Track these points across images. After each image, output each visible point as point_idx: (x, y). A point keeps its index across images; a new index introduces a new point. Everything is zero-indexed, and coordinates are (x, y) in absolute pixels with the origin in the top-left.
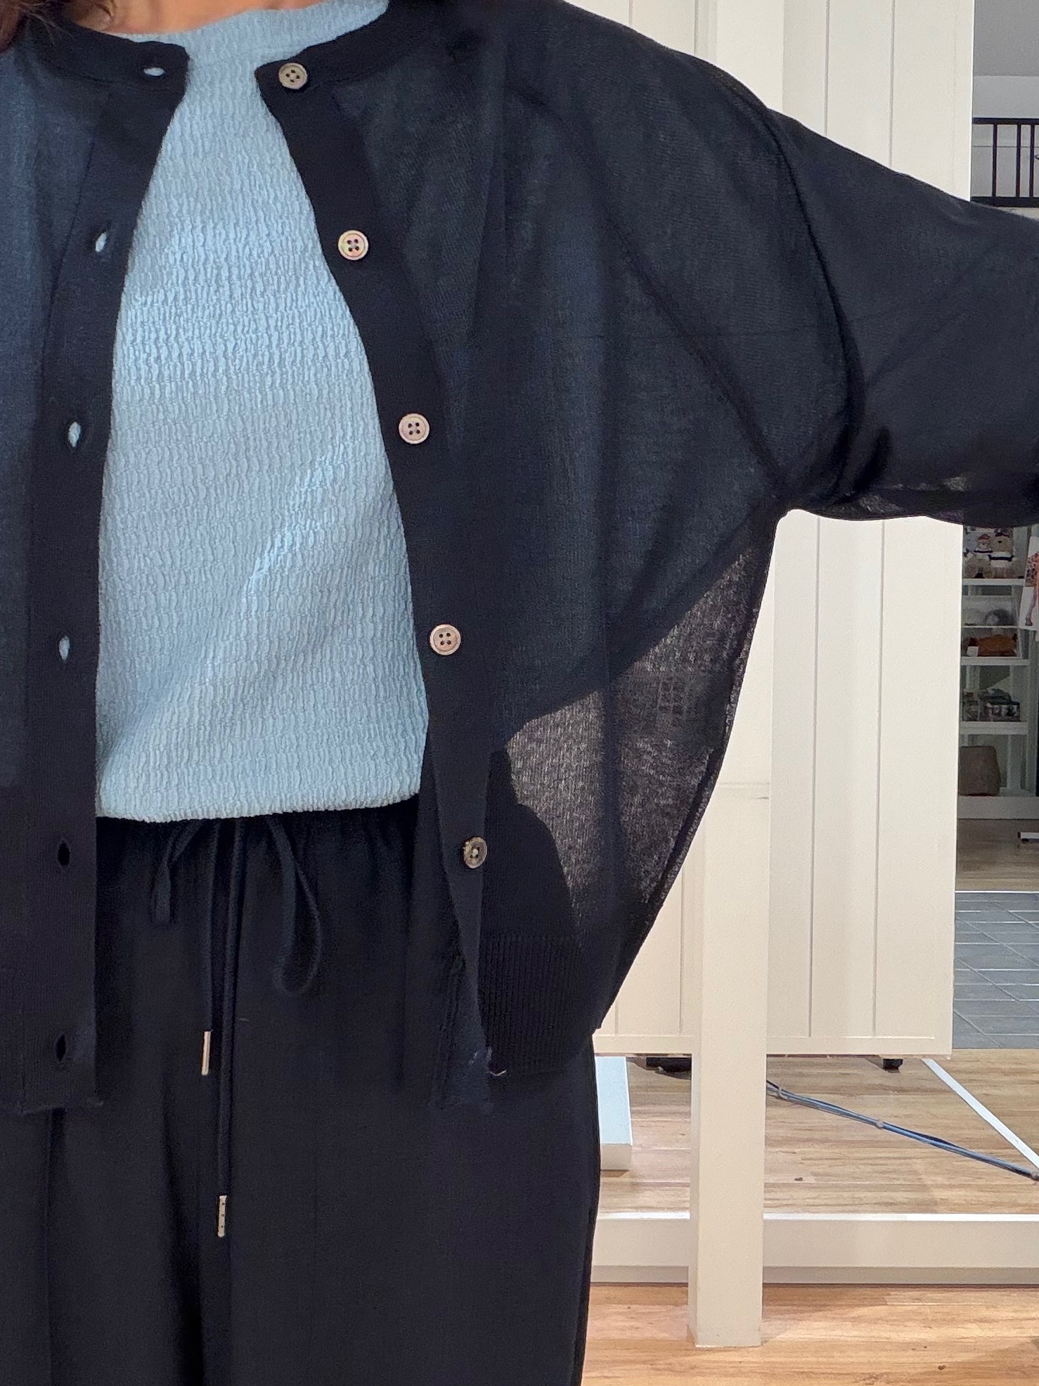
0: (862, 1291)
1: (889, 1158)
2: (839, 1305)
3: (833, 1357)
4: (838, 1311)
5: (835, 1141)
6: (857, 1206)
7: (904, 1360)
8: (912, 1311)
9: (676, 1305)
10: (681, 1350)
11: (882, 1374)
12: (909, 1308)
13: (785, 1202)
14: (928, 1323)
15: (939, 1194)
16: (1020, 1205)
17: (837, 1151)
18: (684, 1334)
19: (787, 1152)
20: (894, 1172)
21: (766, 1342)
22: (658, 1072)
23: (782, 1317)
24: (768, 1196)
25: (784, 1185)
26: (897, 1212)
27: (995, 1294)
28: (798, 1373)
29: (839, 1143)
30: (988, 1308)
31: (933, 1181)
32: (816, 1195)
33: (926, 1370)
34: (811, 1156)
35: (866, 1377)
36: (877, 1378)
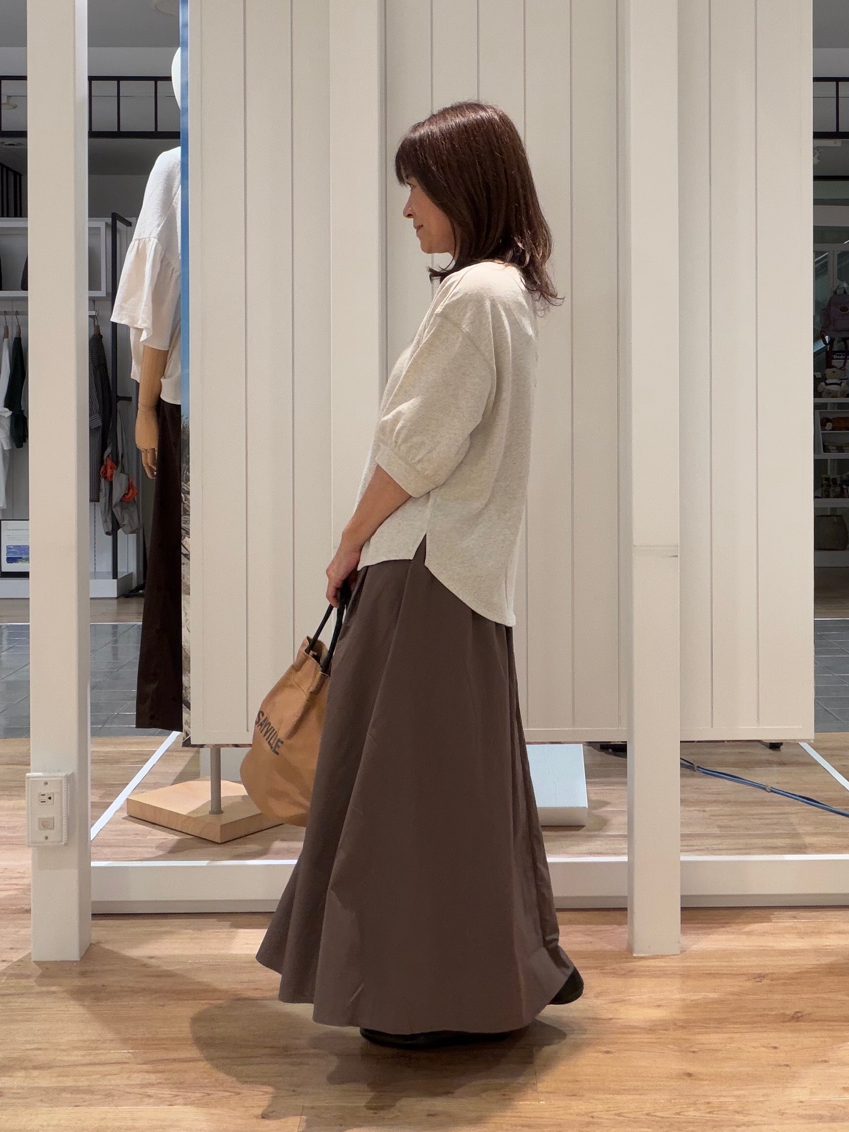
0: (755, 912)
1: (772, 814)
2: (737, 923)
3: (732, 961)
4: (736, 928)
5: (735, 802)
6: (748, 850)
7: (782, 963)
8: (788, 927)
9: (620, 924)
10: (623, 958)
11: (767, 974)
12: (786, 924)
13: (699, 848)
14: (801, 935)
15: (808, 840)
17: (735, 809)
18: (625, 946)
19: (699, 811)
20: (776, 824)
21: (685, 951)
22: (610, 754)
23: (693, 932)
24: (685, 843)
25: (697, 835)
26: (777, 854)
28: (706, 974)
29: (737, 803)
31: (804, 830)
33: (797, 971)
34: (717, 813)
35: (756, 976)
36: (764, 977)
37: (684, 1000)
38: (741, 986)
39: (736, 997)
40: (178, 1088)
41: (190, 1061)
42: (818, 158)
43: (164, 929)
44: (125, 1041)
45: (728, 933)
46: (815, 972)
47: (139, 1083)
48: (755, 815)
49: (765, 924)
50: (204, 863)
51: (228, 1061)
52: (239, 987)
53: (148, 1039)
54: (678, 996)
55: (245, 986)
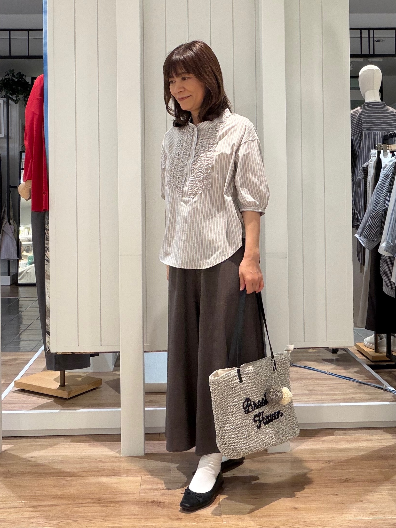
0: (326, 431)
3: (316, 455)
4: (317, 438)
6: (323, 401)
7: (340, 455)
8: (343, 438)
11: (333, 460)
13: (299, 400)
14: (349, 442)
15: (352, 396)
16: (380, 399)
17: (315, 382)
19: (298, 383)
20: (335, 389)
21: (292, 450)
23: (296, 441)
25: (298, 394)
26: (337, 403)
27: (372, 431)
29: (316, 379)
30: (369, 435)
31: (349, 391)
32: (308, 397)
34: (307, 384)
35: (327, 461)
36: (331, 462)
37: (293, 473)
38: (320, 466)
39: (318, 471)
40: (47, 519)
41: (53, 506)
42: (352, 67)
43: (38, 443)
44: (20, 497)
45: (313, 441)
46: (356, 459)
47: (27, 516)
48: (326, 384)
49: (331, 437)
50: (57, 411)
51: (71, 505)
52: (75, 470)
53: (31, 496)
54: (289, 471)
55: (78, 470)
